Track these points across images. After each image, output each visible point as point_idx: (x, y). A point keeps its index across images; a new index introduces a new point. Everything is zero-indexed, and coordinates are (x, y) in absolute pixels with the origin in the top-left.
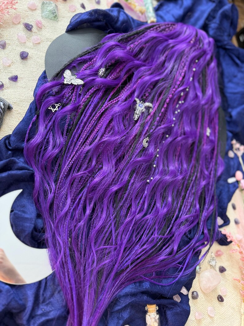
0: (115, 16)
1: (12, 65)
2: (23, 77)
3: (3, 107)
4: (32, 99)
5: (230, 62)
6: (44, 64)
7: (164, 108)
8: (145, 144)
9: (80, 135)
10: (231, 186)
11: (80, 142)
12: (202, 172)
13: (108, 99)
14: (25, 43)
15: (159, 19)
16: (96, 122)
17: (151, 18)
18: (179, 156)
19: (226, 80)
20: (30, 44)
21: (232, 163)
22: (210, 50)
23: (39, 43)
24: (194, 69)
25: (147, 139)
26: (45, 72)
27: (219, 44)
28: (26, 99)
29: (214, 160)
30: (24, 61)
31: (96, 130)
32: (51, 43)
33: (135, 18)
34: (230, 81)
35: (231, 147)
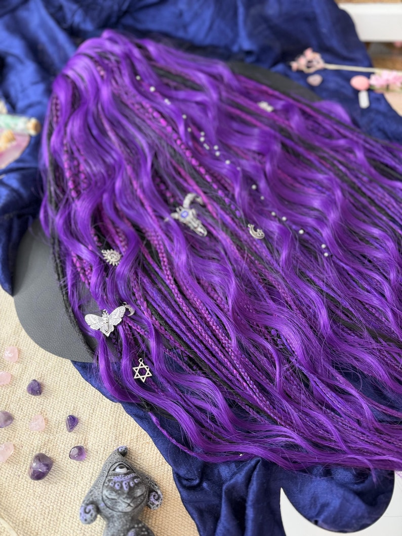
0: (8, 195)
1: (46, 415)
2: (73, 405)
3: (124, 470)
4: (118, 408)
5: (152, 11)
6: (59, 358)
7: (206, 174)
8: (258, 234)
9: (207, 348)
10: (374, 106)
11: (219, 352)
12: (336, 149)
13: (157, 270)
14: (12, 375)
15: (31, 111)
16: (192, 309)
17: (26, 125)
18: (295, 178)
19: (181, 34)
20: (16, 369)
21: (332, 85)
22: (125, 44)
23: (19, 351)
24: (152, 89)
25: (251, 226)
26: (75, 363)
27: (114, 20)
28: (114, 416)
29: (320, 118)
30: (44, 391)
31: (205, 315)
32: (23, 330)
33: (16, 155)
34: (185, 27)
35: (303, 75)
